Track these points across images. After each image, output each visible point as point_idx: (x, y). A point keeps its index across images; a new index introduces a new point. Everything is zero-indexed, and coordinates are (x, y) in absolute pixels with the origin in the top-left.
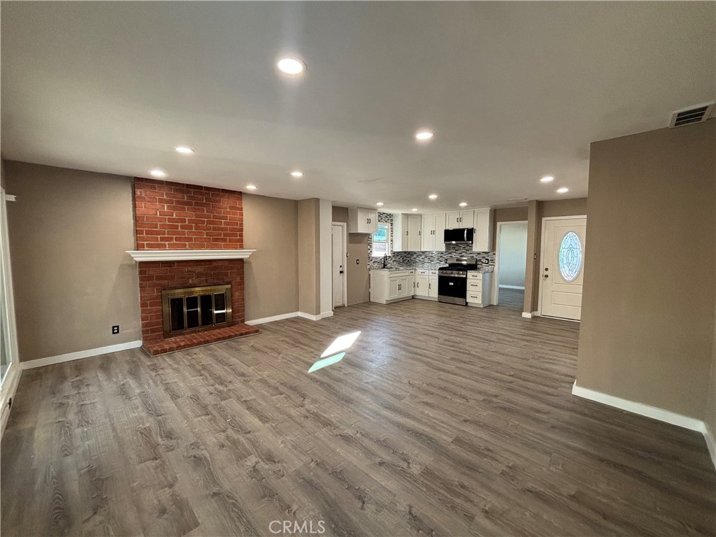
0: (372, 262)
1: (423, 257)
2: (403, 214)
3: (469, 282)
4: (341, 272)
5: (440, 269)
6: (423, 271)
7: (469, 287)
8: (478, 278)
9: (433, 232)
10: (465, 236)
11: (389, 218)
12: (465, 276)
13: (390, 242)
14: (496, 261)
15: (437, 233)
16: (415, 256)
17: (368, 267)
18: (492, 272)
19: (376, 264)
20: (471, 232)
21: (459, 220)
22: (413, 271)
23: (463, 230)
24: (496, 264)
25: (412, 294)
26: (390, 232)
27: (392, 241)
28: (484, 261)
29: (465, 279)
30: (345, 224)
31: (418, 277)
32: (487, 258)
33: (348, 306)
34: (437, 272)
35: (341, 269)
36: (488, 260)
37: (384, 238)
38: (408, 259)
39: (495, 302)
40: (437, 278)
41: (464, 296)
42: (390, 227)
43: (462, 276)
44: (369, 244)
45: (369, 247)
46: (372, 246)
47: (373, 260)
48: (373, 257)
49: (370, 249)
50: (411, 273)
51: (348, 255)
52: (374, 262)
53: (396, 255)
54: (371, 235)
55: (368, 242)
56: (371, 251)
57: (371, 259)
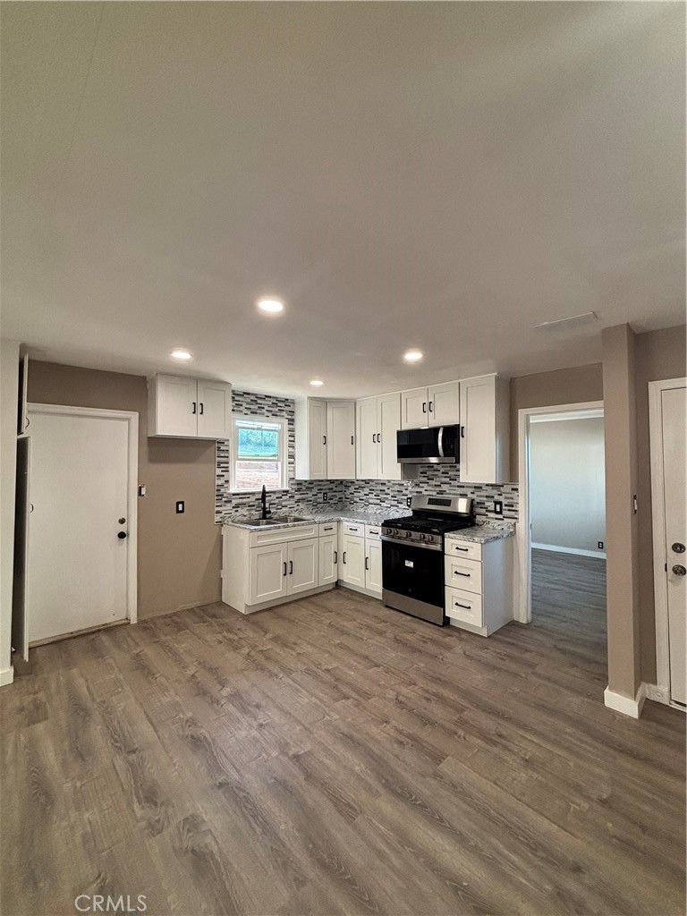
0: (229, 506)
1: (367, 491)
2: (311, 399)
3: (451, 563)
4: (122, 535)
5: (387, 524)
6: (354, 525)
7: (450, 579)
8: (471, 554)
9: (377, 438)
10: (440, 444)
11: (282, 407)
12: (438, 547)
13: (286, 460)
14: (521, 507)
15: (384, 438)
16: (352, 489)
17: (217, 518)
18: (513, 534)
19: (243, 511)
20: (453, 434)
21: (428, 407)
22: (334, 525)
23: (436, 430)
24: (521, 516)
25: (331, 578)
26: (286, 438)
27: (291, 456)
28: (491, 505)
29: (440, 556)
30: (135, 416)
31: (345, 539)
32: (497, 498)
33: (140, 622)
34: (379, 529)
35: (123, 528)
36: (500, 503)
37: (272, 451)
38: (339, 495)
39: (523, 615)
40: (380, 545)
41: (440, 601)
42: (286, 427)
43: (432, 547)
44: (219, 463)
45: (218, 471)
46: (230, 469)
47: (235, 502)
48: (234, 495)
49: (223, 476)
50: (327, 531)
51: (143, 493)
52: (237, 506)
53: (304, 488)
54: (226, 443)
55: (217, 459)
56: (227, 482)
57: (226, 499)
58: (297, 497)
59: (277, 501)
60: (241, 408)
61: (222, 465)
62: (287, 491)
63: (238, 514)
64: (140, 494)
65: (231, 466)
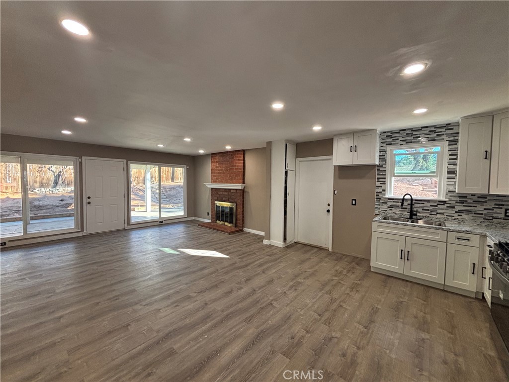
0: (385, 206)
13: (445, 176)
17: (376, 212)
19: (396, 210)
22: (473, 237)
27: (453, 172)
35: (328, 208)
44: (378, 179)
45: (378, 184)
46: (386, 183)
47: (389, 204)
48: (389, 199)
49: (381, 187)
50: (461, 241)
51: (336, 193)
52: (391, 207)
53: (469, 201)
54: (384, 166)
55: (377, 176)
56: (384, 190)
57: (383, 201)
58: (458, 208)
59: (431, 208)
60: (397, 141)
61: (380, 180)
62: (445, 202)
63: (391, 212)
64: (334, 193)
65: (388, 181)
